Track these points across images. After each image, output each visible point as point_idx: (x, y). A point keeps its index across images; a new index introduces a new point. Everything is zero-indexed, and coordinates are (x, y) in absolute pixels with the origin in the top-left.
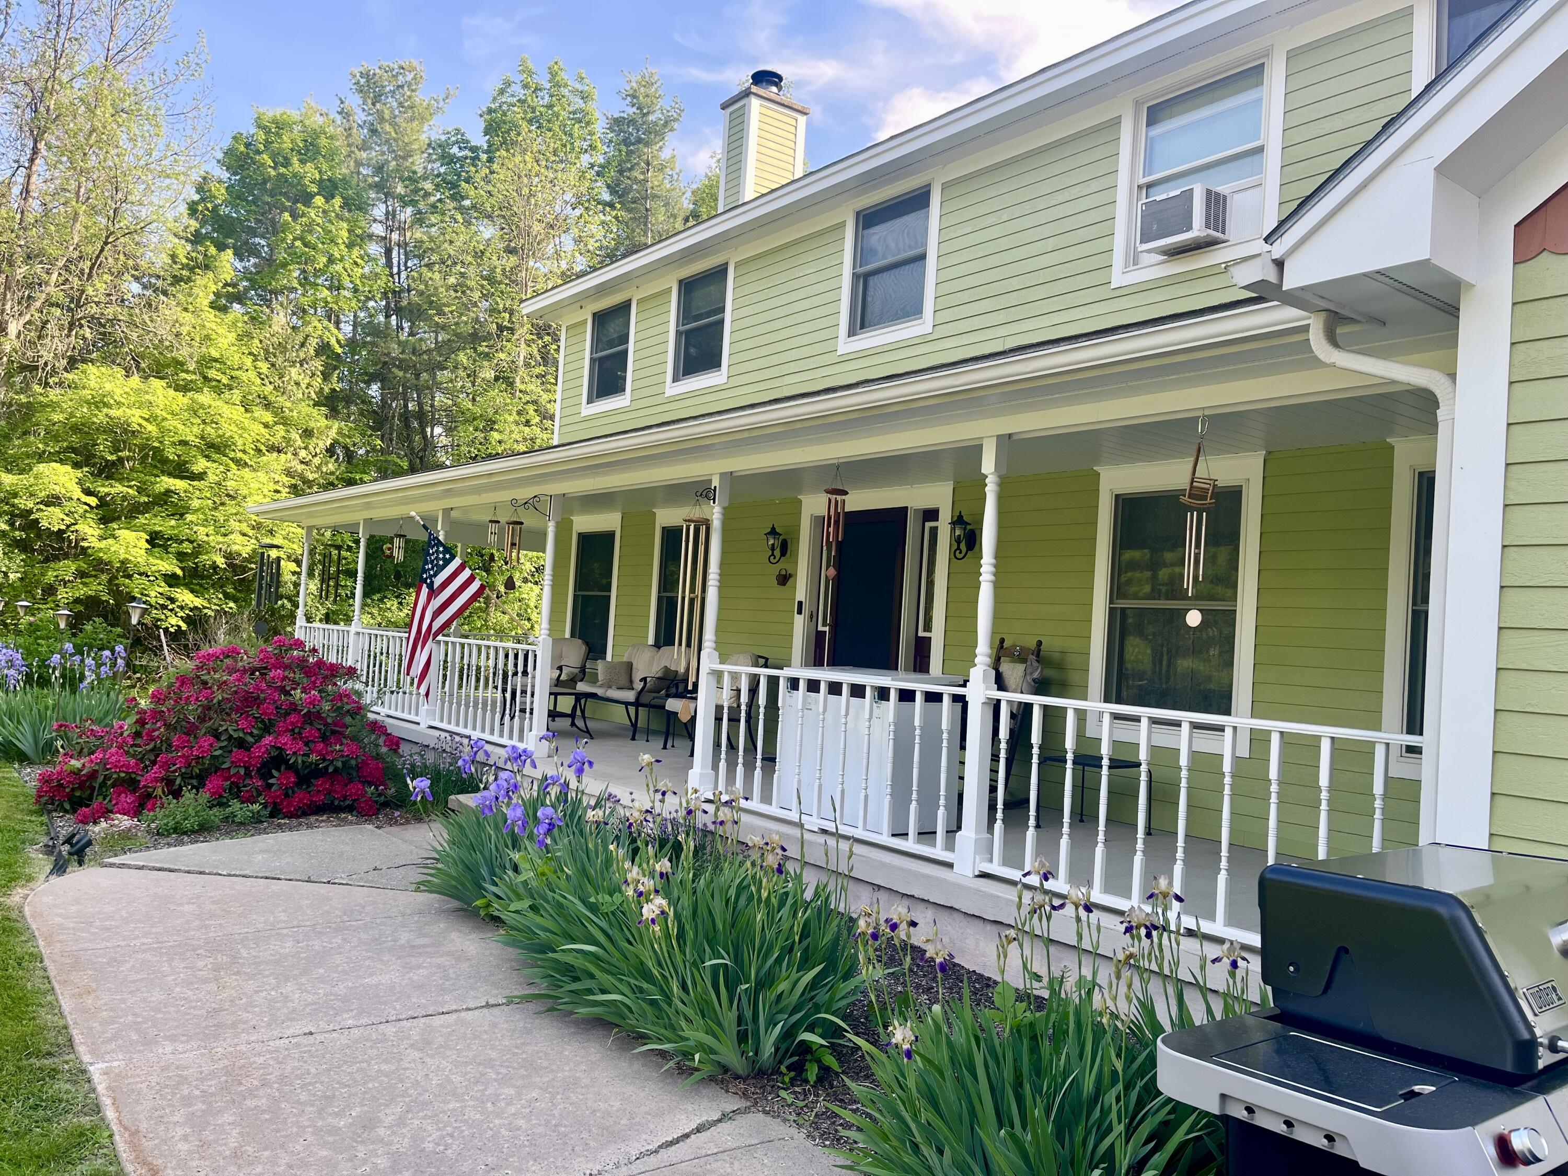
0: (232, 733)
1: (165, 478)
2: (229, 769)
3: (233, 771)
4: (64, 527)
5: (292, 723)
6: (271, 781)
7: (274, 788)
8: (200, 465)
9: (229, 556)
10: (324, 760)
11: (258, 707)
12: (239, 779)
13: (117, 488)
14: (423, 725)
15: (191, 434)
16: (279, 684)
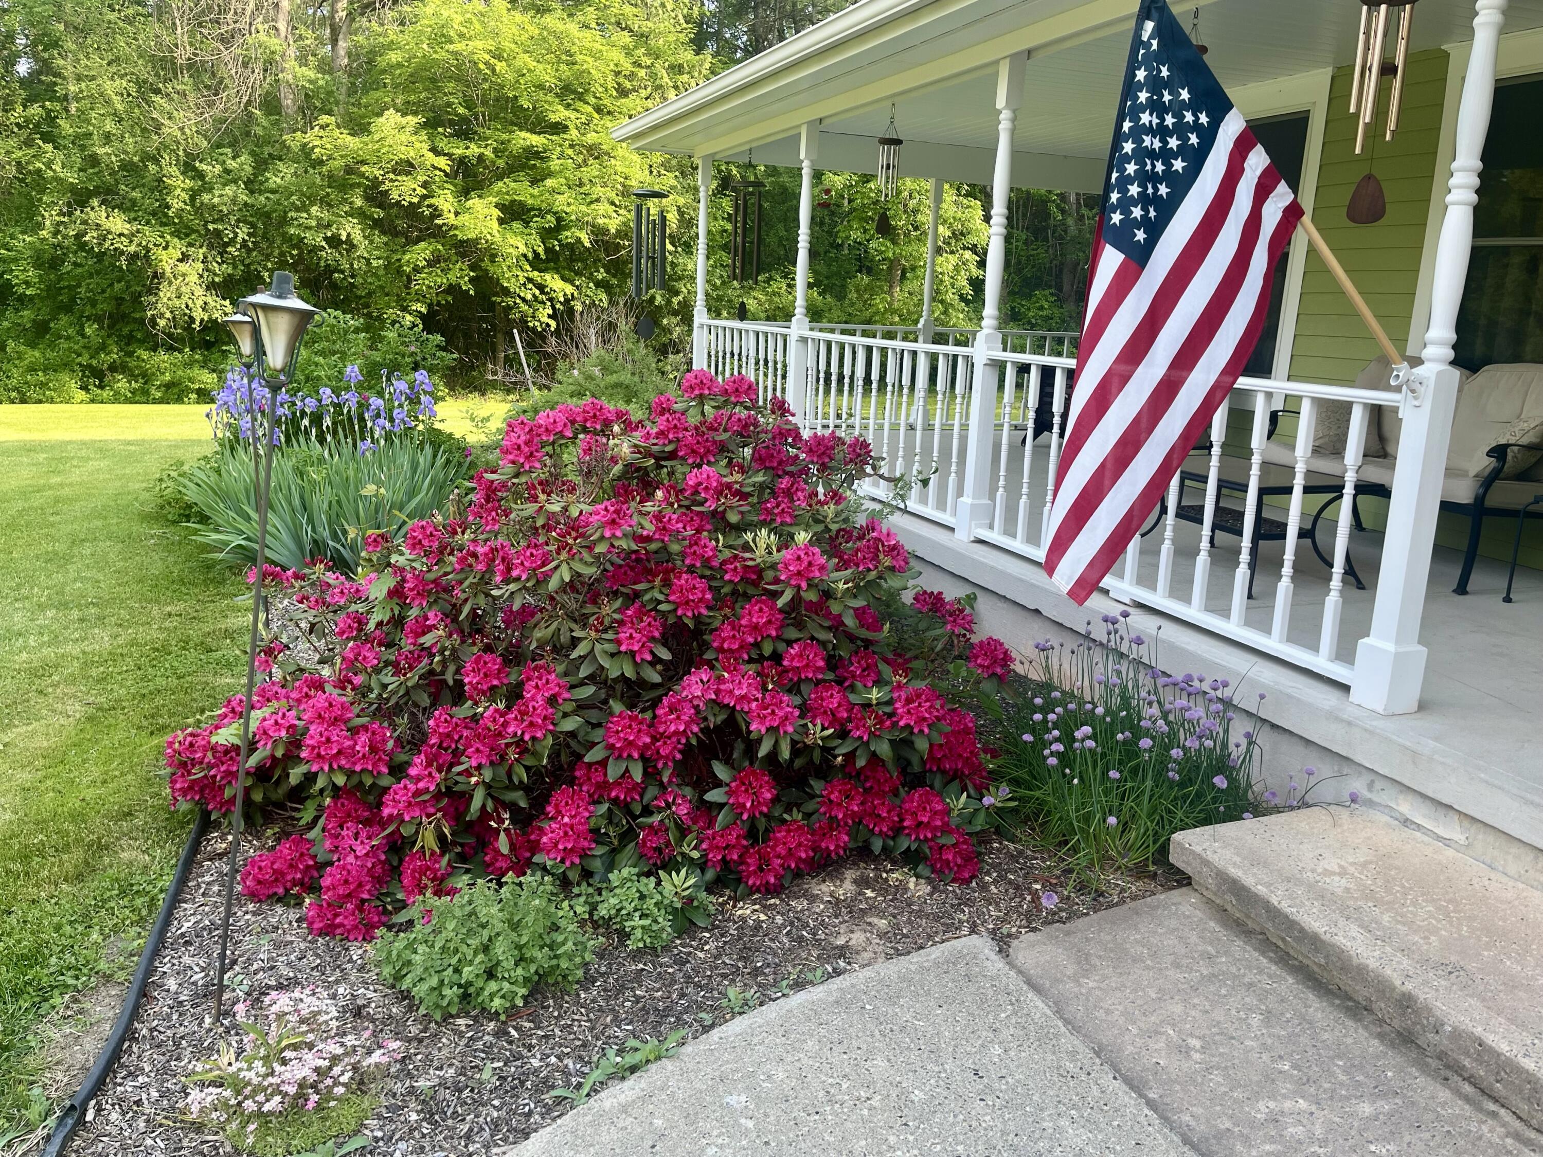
0: (605, 662)
1: (523, 134)
2: (603, 763)
3: (614, 772)
4: (415, 200)
5: (755, 628)
6: (714, 796)
7: (722, 818)
8: (558, 113)
9: (598, 232)
10: (843, 734)
11: (666, 583)
12: (628, 792)
13: (474, 150)
14: (962, 536)
15: (547, 74)
16: (710, 506)
